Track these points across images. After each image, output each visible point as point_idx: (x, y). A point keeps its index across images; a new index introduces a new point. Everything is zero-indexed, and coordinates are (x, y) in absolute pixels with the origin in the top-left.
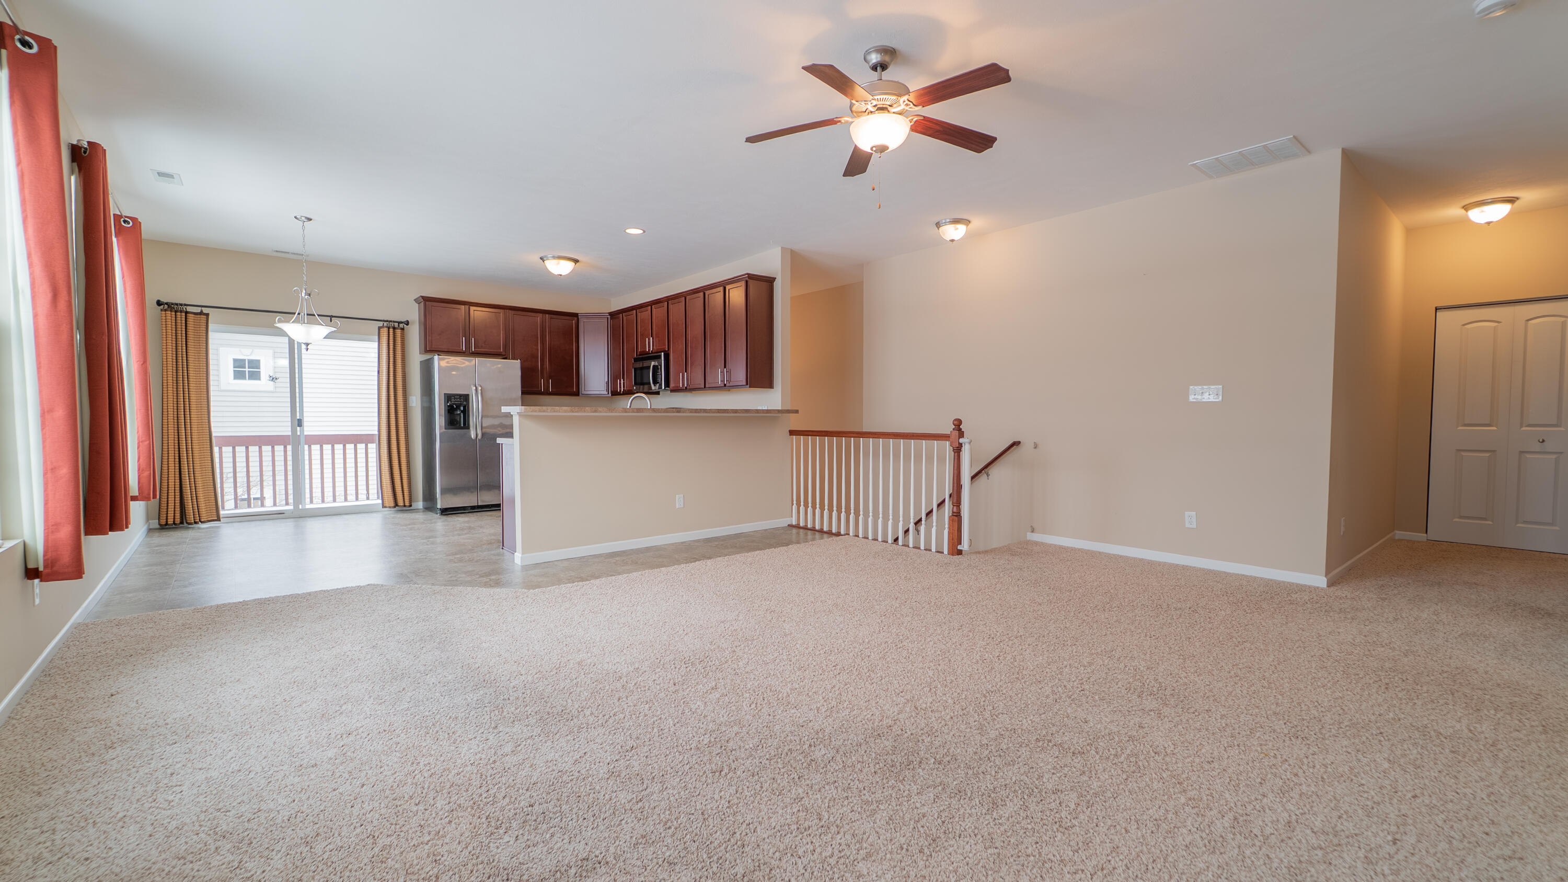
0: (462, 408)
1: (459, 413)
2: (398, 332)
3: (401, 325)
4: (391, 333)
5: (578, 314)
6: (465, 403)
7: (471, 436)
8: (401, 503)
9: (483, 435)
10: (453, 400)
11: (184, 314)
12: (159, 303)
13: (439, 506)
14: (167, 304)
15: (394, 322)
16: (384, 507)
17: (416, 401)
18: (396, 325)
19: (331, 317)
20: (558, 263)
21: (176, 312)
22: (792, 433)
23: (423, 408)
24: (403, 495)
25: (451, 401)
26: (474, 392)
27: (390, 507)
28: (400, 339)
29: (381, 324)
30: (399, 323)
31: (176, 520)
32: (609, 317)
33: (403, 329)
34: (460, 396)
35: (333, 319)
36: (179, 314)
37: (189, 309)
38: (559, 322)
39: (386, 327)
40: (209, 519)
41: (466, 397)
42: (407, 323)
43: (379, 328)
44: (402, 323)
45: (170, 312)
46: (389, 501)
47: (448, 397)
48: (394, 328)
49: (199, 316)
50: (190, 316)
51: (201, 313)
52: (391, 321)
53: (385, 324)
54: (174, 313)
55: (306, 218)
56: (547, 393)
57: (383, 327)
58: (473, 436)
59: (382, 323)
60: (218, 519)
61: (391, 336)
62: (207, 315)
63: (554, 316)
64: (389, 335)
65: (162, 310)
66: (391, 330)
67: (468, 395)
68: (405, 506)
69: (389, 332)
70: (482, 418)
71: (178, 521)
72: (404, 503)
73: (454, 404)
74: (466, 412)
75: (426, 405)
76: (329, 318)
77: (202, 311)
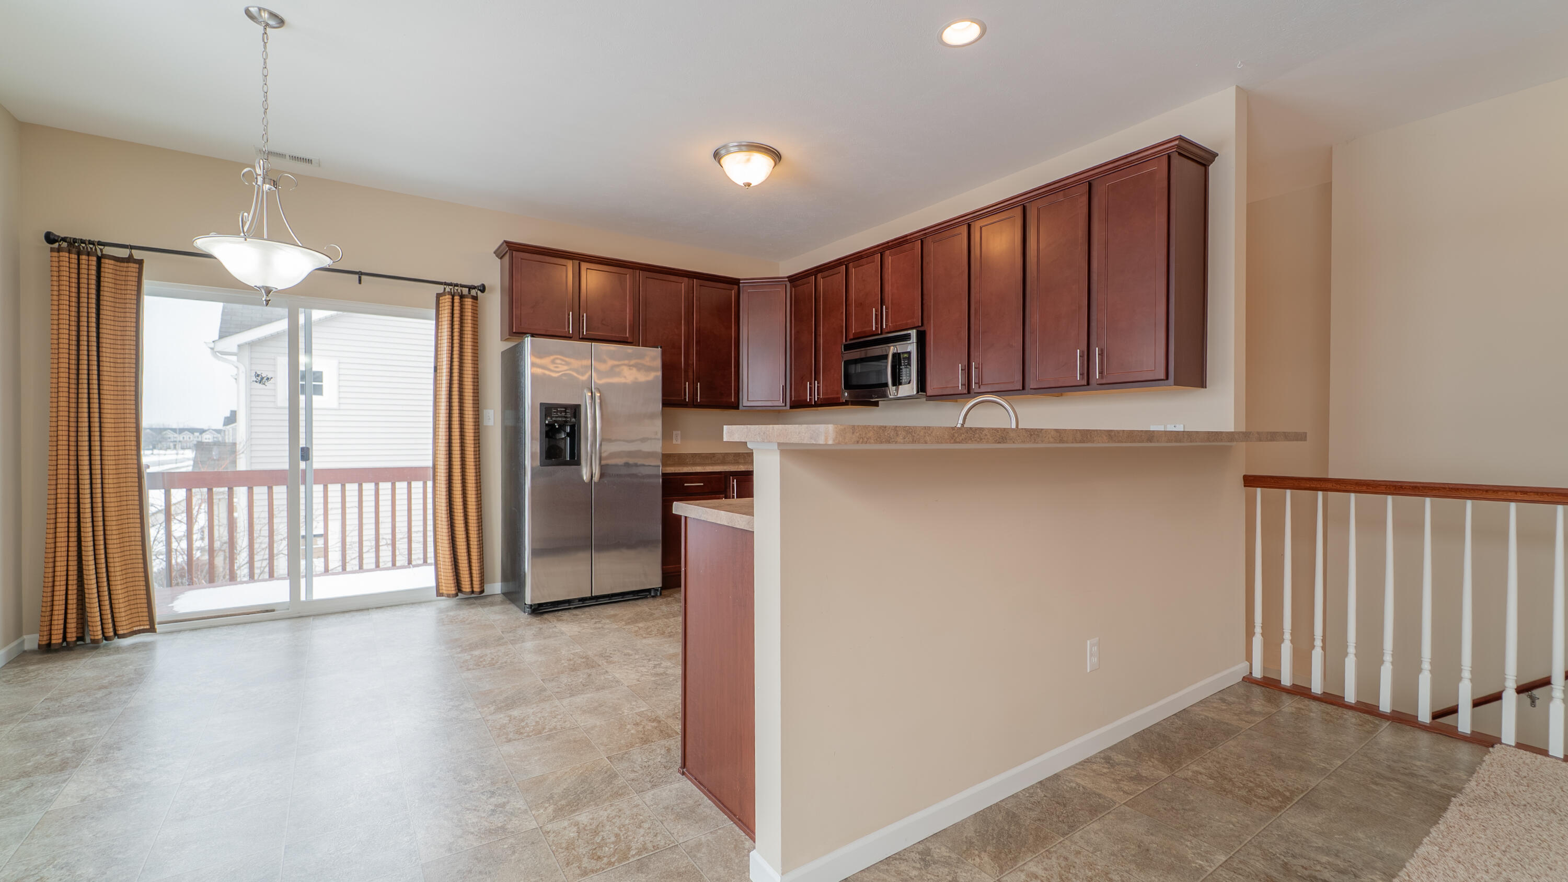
0: (568, 429)
1: (563, 436)
2: (468, 302)
3: (473, 292)
4: (457, 304)
5: (739, 280)
6: (573, 420)
7: (581, 477)
8: (466, 587)
9: (602, 475)
10: (554, 415)
11: (95, 259)
12: (50, 238)
13: (528, 601)
14: (64, 239)
15: (462, 286)
16: (439, 594)
17: (493, 417)
18: (465, 291)
19: (360, 274)
20: (748, 160)
21: (79, 254)
22: (1251, 481)
23: (505, 429)
24: (472, 581)
25: (552, 418)
26: (588, 401)
27: (449, 596)
28: (470, 314)
29: (440, 289)
30: (470, 288)
31: (69, 635)
32: (788, 284)
33: (475, 298)
34: (566, 407)
35: (363, 277)
36: (84, 257)
37: (108, 251)
38: (713, 293)
39: (450, 293)
40: (135, 629)
41: (575, 410)
42: (483, 289)
43: (439, 296)
44: (474, 288)
45: (67, 255)
46: (448, 586)
47: (547, 409)
48: (462, 297)
49: (126, 264)
50: (107, 264)
51: (130, 259)
52: (456, 285)
53: (448, 289)
54: (74, 256)
55: (273, 15)
56: (694, 404)
57: (443, 294)
58: (586, 477)
59: (442, 287)
60: (152, 629)
61: (457, 308)
62: (140, 262)
63: (706, 283)
64: (453, 306)
65: (52, 250)
66: (457, 299)
67: (579, 406)
68: (473, 592)
69: (453, 302)
70: (601, 445)
71: (72, 636)
72: (472, 587)
73: (556, 421)
74: (574, 435)
75: (510, 423)
76: (357, 276)
77: (131, 256)
